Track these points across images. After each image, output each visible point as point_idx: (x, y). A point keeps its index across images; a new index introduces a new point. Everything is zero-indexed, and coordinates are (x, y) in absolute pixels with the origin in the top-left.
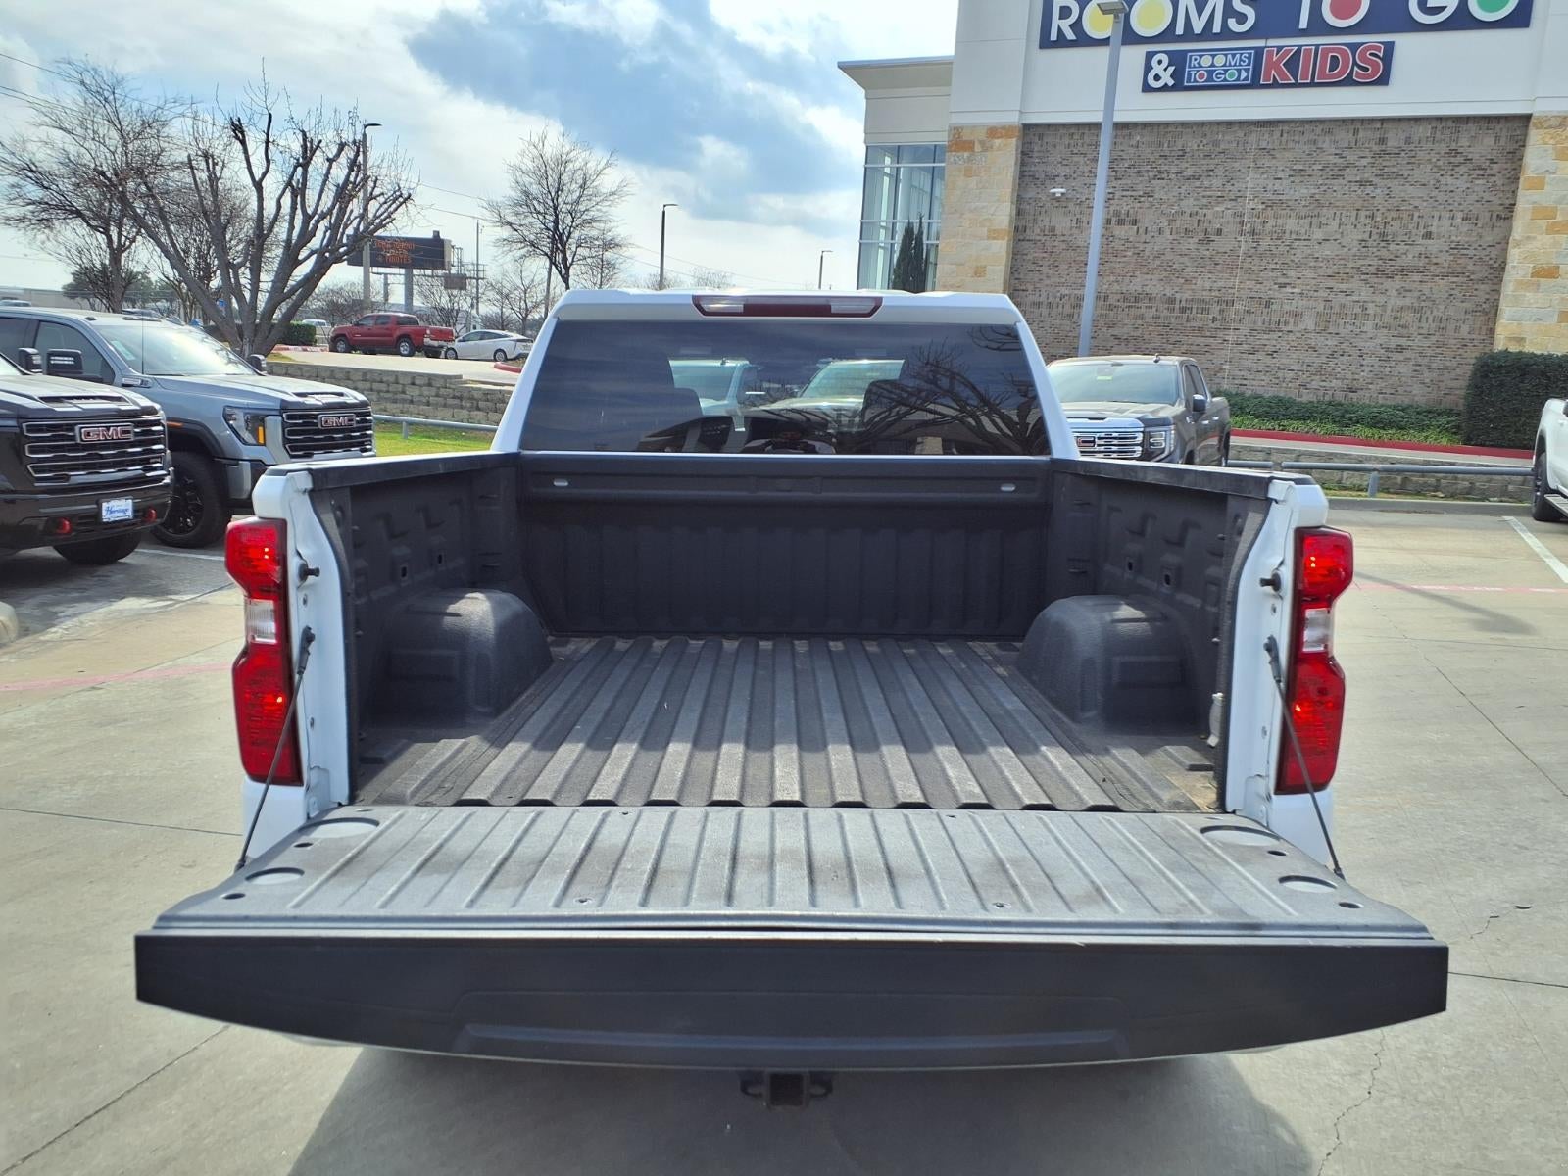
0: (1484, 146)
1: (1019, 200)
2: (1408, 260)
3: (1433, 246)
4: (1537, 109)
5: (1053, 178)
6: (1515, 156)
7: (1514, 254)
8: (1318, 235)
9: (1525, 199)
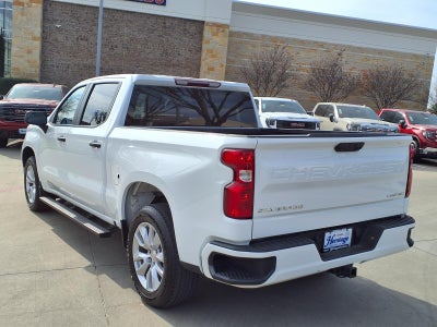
0: (193, 29)
1: (43, 27)
2: (175, 62)
3: (181, 58)
4: (207, 20)
5: (56, 21)
6: (201, 33)
7: (203, 63)
8: (148, 51)
9: (205, 46)
